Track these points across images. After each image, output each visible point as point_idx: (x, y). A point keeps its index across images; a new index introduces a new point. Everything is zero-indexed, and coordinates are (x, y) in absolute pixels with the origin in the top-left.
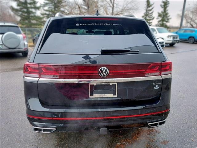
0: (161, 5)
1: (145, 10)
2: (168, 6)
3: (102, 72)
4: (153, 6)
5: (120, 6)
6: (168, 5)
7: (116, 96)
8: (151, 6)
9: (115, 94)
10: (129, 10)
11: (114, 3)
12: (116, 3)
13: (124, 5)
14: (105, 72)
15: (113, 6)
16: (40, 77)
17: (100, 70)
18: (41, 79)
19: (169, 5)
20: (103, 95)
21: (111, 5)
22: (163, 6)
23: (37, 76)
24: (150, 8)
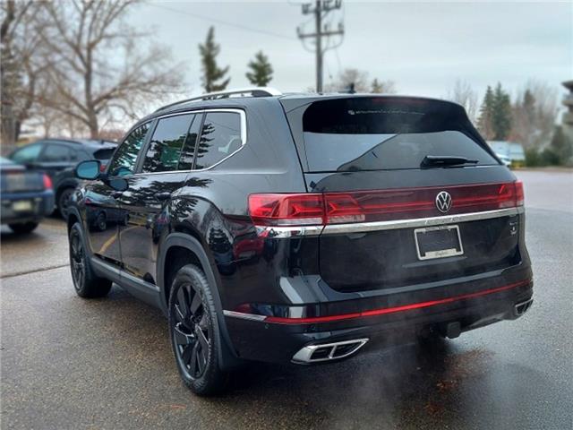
0: (249, 75)
1: (202, 85)
2: (271, 79)
3: (443, 202)
4: (225, 78)
5: (115, 70)
6: (268, 77)
7: (462, 253)
8: (220, 74)
9: (459, 250)
10: (148, 86)
11: (89, 57)
12: (97, 61)
13: (127, 69)
14: (447, 202)
15: (88, 66)
16: (325, 224)
17: (437, 198)
18: (327, 227)
19: (273, 75)
20: (440, 252)
21: (80, 65)
22: (255, 79)
23: (319, 220)
24: (219, 82)
